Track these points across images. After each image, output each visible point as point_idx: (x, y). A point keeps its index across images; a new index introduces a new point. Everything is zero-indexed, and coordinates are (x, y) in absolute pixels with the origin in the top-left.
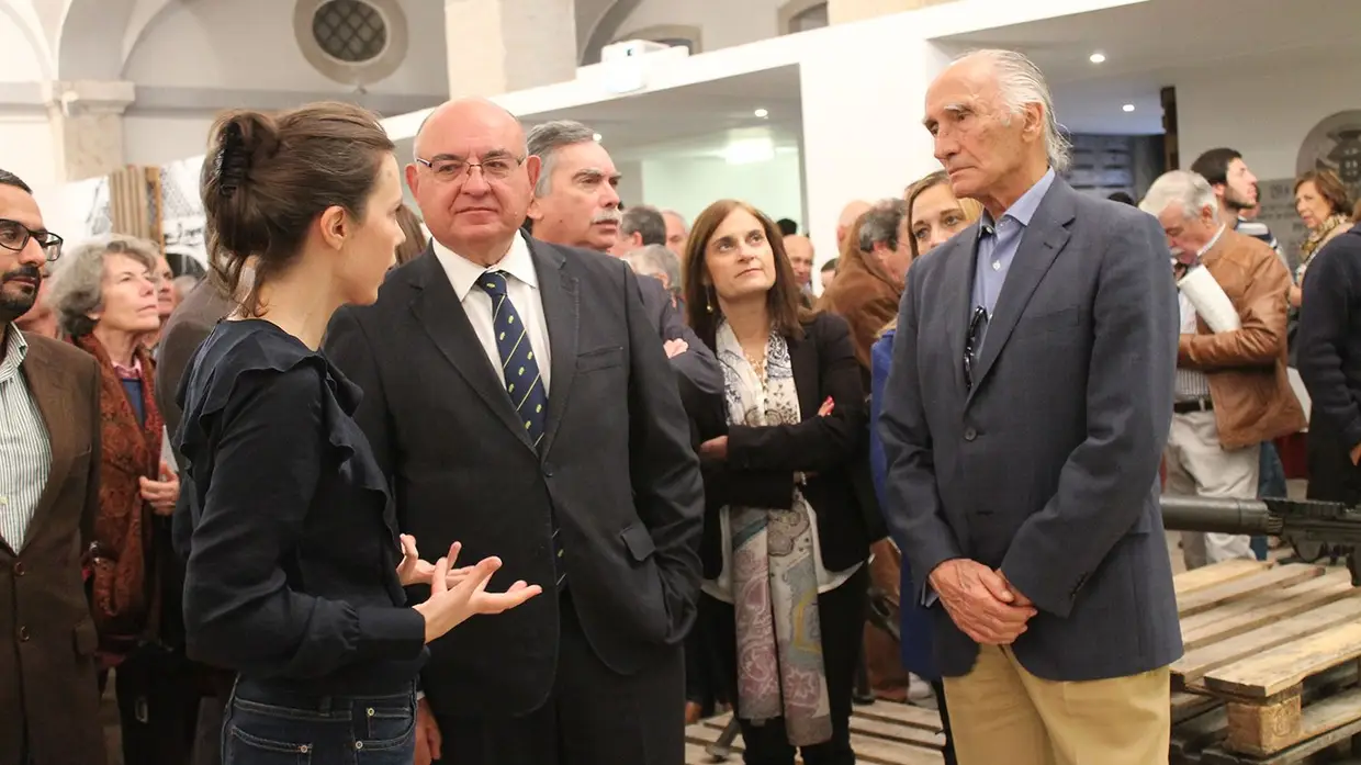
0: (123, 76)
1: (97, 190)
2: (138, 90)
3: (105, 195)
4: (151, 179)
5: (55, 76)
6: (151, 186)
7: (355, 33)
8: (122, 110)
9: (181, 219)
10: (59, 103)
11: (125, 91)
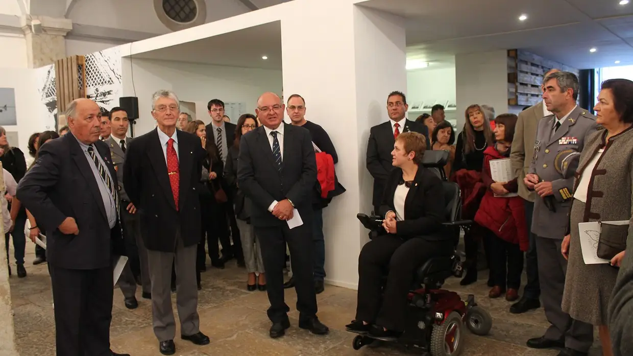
0: (66, 17)
1: (49, 72)
2: (73, 24)
3: (53, 75)
4: (80, 63)
5: (28, 12)
6: (80, 67)
7: (182, 9)
8: (65, 34)
9: (97, 86)
10: (30, 27)
11: (67, 24)
